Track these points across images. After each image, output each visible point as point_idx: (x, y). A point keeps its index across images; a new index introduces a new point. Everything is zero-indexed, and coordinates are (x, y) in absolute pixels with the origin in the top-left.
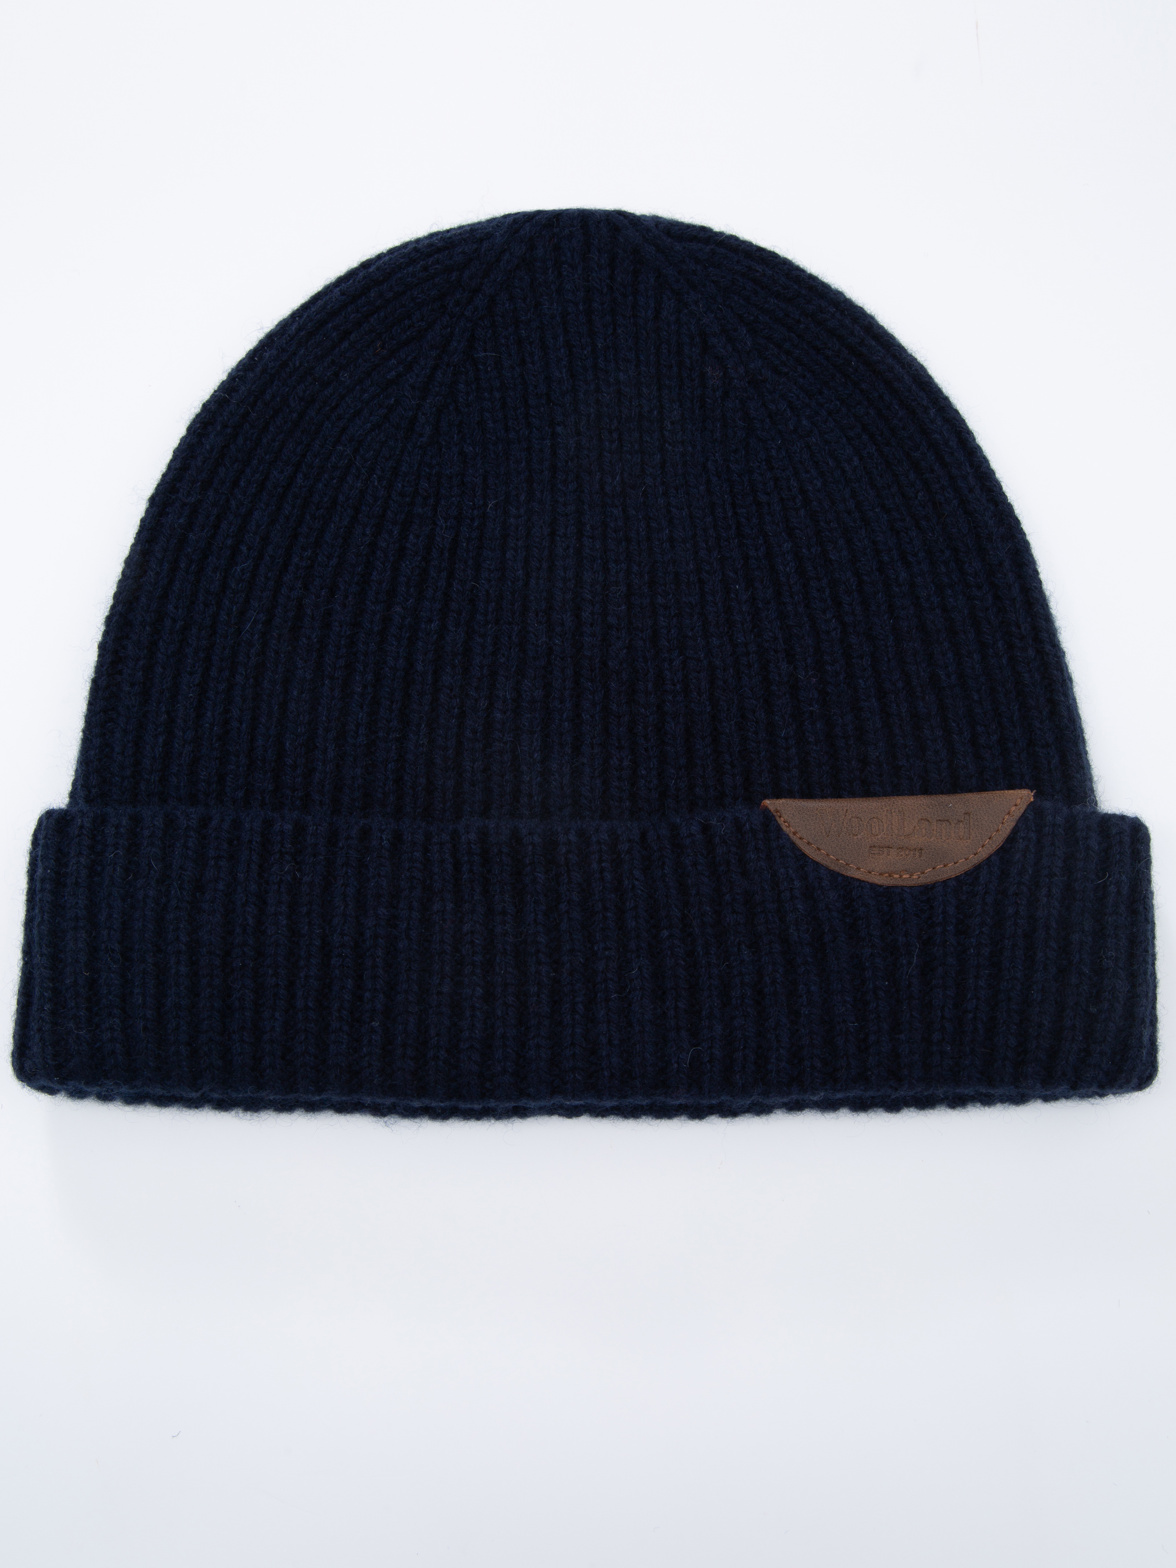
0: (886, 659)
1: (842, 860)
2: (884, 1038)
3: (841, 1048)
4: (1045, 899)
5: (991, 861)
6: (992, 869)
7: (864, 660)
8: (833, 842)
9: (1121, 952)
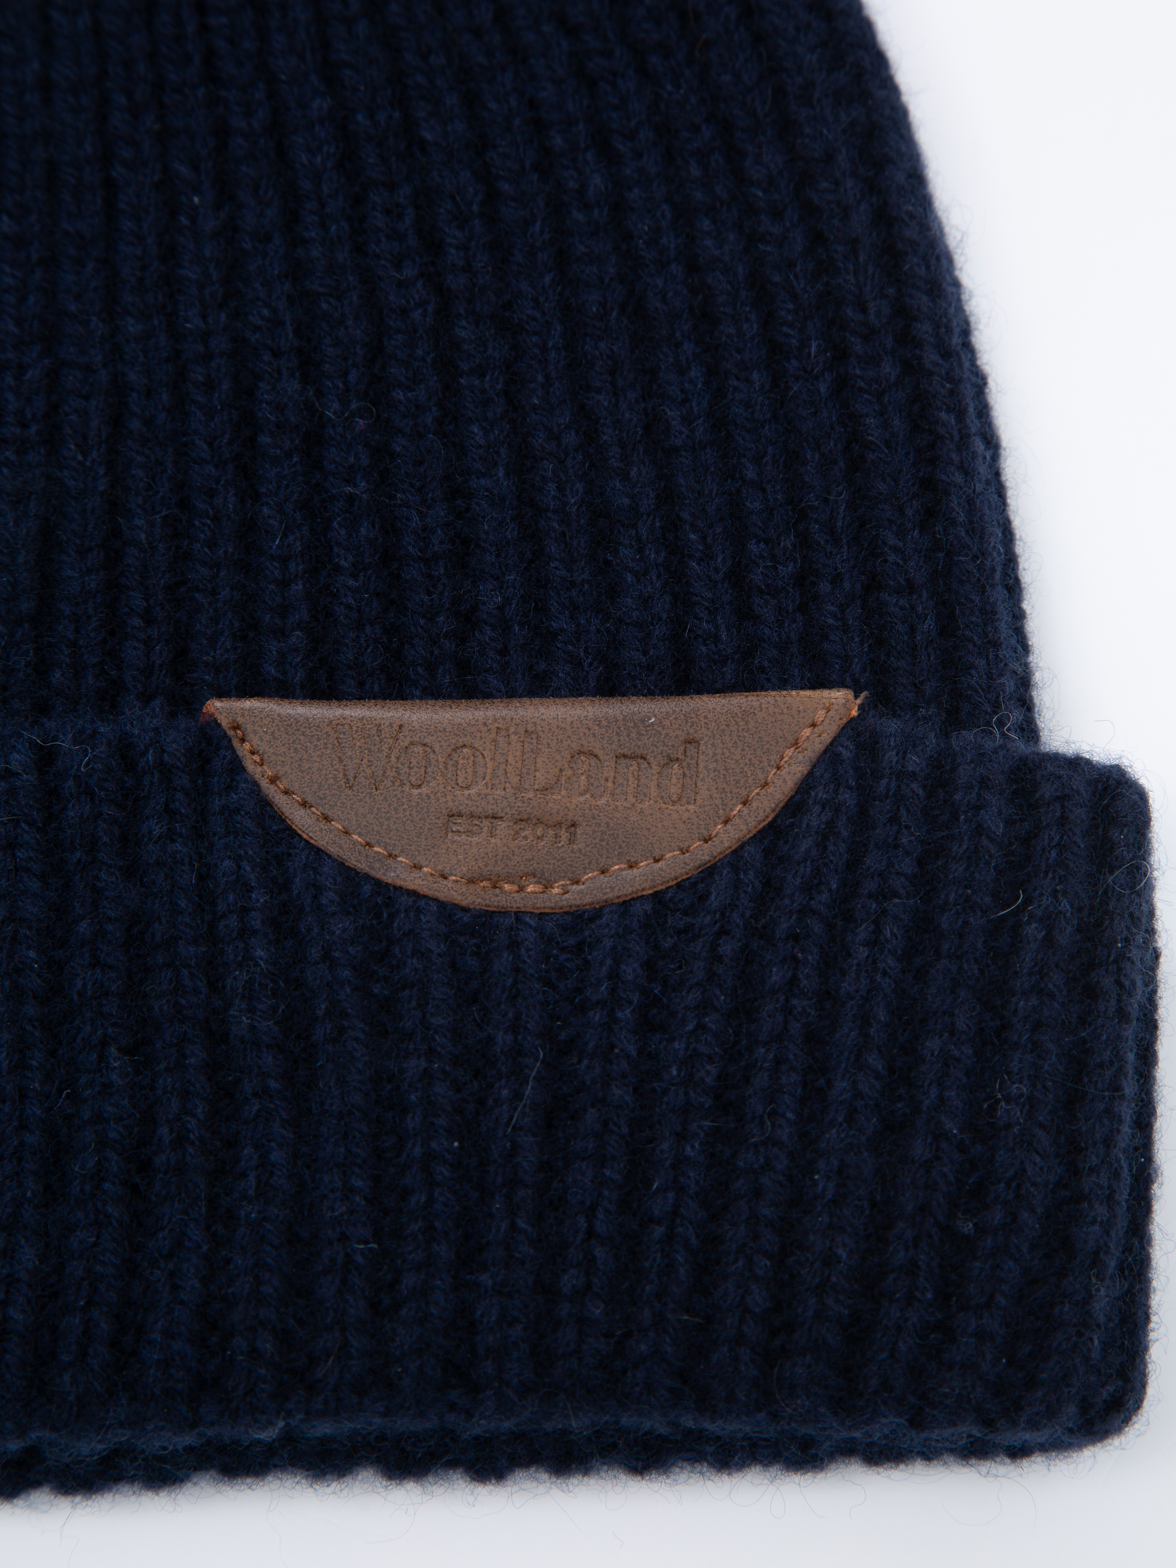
0: (540, 378)
1: (379, 844)
2: (439, 1282)
3: (328, 1305)
4: (863, 952)
5: (742, 857)
6: (742, 876)
7: (488, 378)
8: (361, 800)
9: (1044, 1087)
